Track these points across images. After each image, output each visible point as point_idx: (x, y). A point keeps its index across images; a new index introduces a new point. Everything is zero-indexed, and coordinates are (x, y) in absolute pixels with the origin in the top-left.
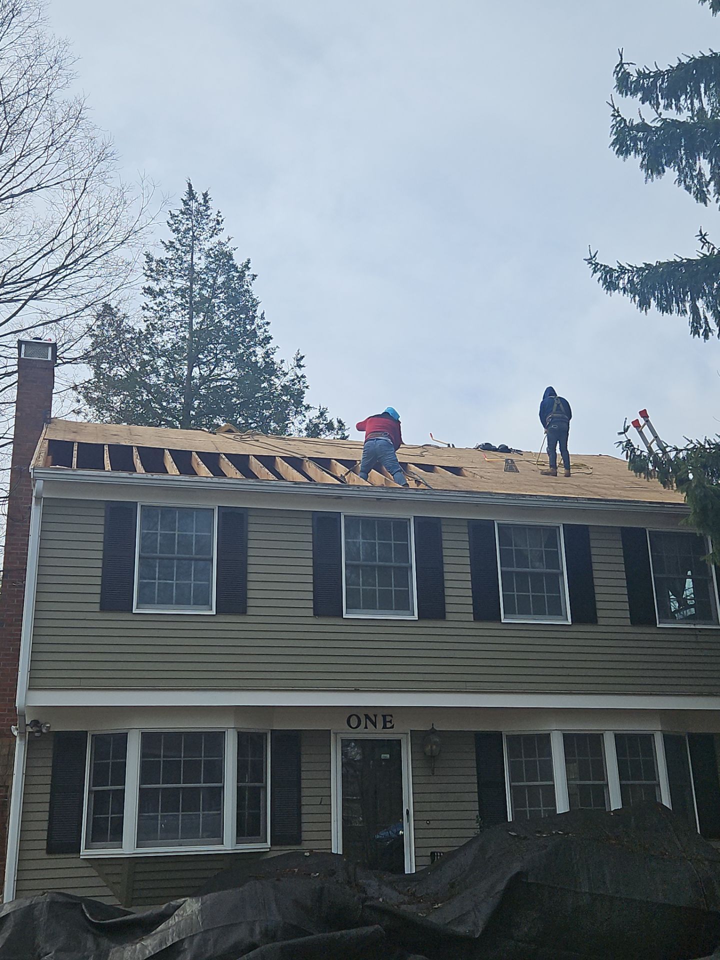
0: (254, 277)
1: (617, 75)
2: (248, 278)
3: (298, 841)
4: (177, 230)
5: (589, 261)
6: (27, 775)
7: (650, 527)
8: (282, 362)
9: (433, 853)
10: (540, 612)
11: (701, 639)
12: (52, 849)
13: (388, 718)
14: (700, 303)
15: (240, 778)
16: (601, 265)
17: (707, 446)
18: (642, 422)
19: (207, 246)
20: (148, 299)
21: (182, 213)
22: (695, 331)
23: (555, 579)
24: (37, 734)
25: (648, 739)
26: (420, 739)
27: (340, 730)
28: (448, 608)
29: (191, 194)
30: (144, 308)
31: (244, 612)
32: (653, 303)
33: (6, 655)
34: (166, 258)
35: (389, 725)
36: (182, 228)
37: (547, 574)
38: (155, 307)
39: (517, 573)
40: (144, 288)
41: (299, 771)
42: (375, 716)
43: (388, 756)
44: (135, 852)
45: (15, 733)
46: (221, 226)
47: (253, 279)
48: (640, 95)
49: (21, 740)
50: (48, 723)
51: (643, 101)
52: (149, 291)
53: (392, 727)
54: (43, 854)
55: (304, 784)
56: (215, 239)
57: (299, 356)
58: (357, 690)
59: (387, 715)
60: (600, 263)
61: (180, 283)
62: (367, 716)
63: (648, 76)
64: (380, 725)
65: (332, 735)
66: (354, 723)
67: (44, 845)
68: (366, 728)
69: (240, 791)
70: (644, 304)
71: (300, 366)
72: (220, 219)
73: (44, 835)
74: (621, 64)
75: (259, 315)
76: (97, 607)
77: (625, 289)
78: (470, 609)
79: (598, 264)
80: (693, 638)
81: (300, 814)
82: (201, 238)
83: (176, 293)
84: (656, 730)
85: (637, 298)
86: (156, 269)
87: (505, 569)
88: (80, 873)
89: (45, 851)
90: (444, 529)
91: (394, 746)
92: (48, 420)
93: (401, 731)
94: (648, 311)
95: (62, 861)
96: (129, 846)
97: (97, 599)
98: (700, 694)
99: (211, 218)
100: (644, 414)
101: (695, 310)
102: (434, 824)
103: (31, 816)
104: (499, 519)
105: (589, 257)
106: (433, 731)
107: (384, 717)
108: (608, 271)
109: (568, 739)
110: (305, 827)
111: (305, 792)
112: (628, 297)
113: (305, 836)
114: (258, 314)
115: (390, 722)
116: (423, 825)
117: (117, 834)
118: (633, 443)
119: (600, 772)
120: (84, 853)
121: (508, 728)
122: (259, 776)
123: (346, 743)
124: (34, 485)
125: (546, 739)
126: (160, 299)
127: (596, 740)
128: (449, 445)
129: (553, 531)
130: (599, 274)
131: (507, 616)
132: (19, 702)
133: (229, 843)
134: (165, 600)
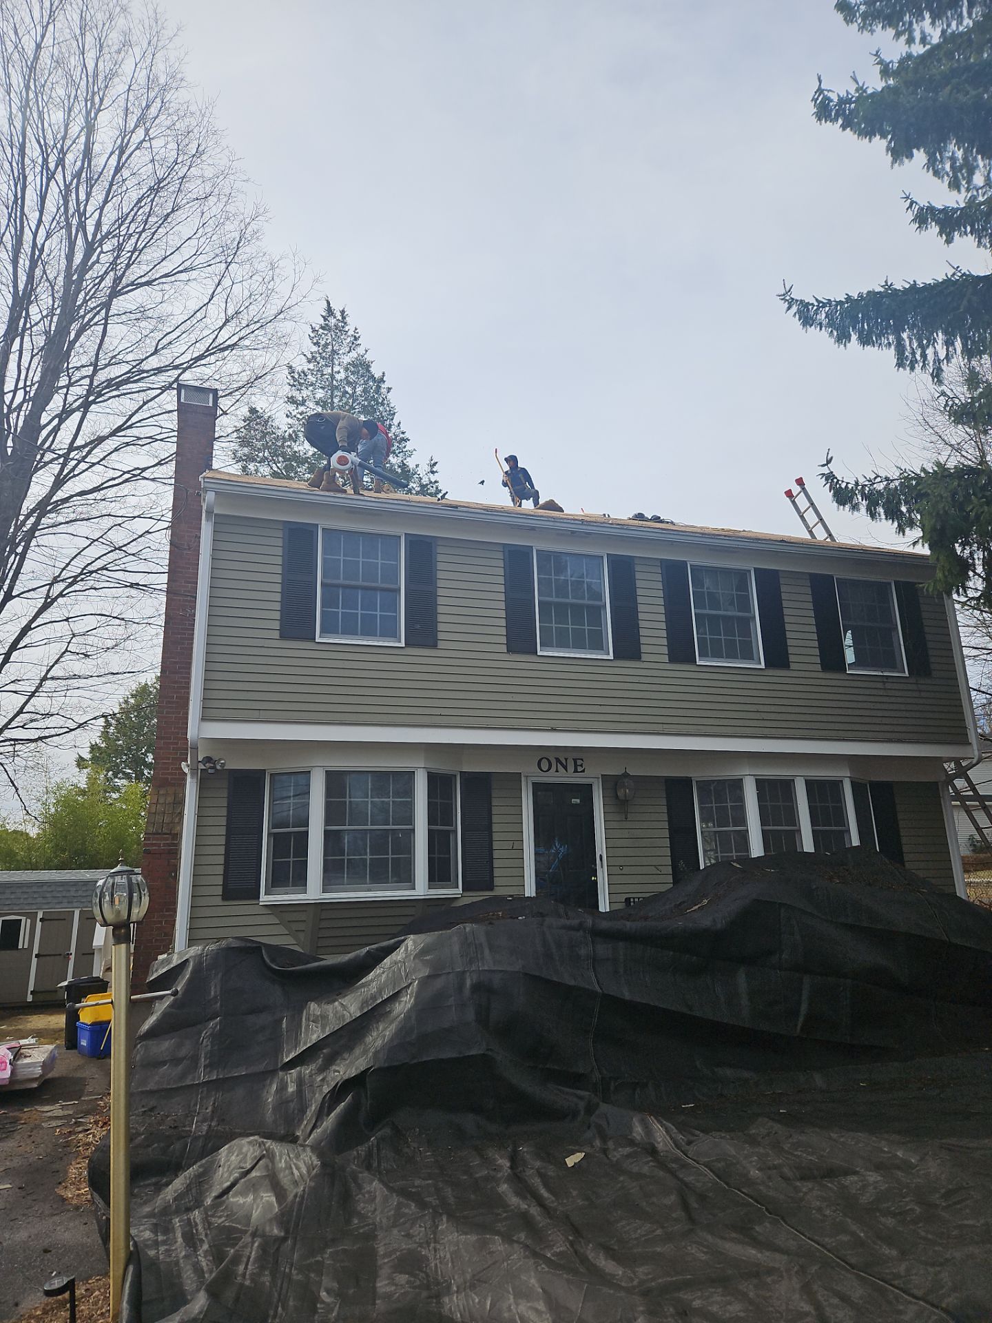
0: (389, 389)
1: (816, 102)
2: (383, 391)
3: (491, 887)
4: (317, 344)
5: (783, 297)
6: (200, 816)
7: (838, 574)
8: (417, 466)
9: (627, 900)
10: (732, 655)
11: (888, 686)
12: (230, 894)
13: (579, 762)
14: (905, 336)
15: (432, 820)
16: (797, 301)
17: (923, 475)
18: (796, 489)
19: (346, 359)
20: (292, 407)
21: (322, 328)
22: (900, 364)
23: (746, 623)
24: (210, 771)
25: (836, 785)
26: (613, 784)
27: (531, 774)
28: (644, 649)
29: (330, 311)
30: (287, 416)
31: (434, 646)
32: (854, 337)
33: (169, 702)
34: (309, 369)
35: (580, 769)
36: (323, 342)
37: (739, 618)
38: (299, 416)
39: (708, 615)
40: (288, 397)
41: (490, 815)
42: (566, 759)
43: (578, 801)
44: (322, 897)
45: (186, 770)
46: (358, 342)
47: (388, 392)
48: (840, 121)
49: (192, 777)
50: (222, 759)
51: (844, 127)
52: (292, 400)
53: (583, 771)
54: (218, 901)
55: (495, 828)
56: (353, 354)
57: (432, 462)
58: (553, 730)
59: (578, 756)
60: (795, 298)
61: (320, 394)
62: (558, 760)
63: (849, 101)
64: (571, 768)
65: (523, 779)
66: (545, 766)
67: (219, 890)
68: (557, 771)
69: (431, 834)
70: (843, 338)
71: (433, 472)
72: (357, 335)
73: (220, 880)
74: (820, 91)
75: (396, 424)
76: (276, 635)
77: (821, 324)
78: (665, 650)
79: (793, 299)
80: (880, 685)
81: (491, 859)
82: (341, 352)
83: (317, 403)
84: (843, 774)
85: (835, 333)
86: (298, 379)
87: (699, 611)
88: (259, 920)
89: (220, 897)
90: (637, 568)
91: (585, 792)
92: (209, 467)
93: (592, 775)
94: (848, 345)
95: (240, 908)
96: (314, 891)
97: (277, 625)
98: (890, 741)
99: (349, 333)
100: (800, 482)
101: (900, 342)
102: (626, 870)
103: (204, 860)
104: (692, 560)
105: (783, 292)
106: (626, 775)
107: (575, 761)
108: (804, 305)
109: (761, 784)
110: (497, 873)
111: (495, 837)
112: (824, 333)
113: (497, 881)
114: (395, 422)
115: (581, 766)
116: (616, 870)
117: (300, 880)
118: (836, 475)
119: (793, 818)
120: (264, 899)
121: (698, 774)
122: (448, 819)
123: (537, 787)
124: (204, 499)
125: (737, 785)
126: (301, 409)
127: (786, 786)
128: (604, 515)
129: (743, 576)
130: (794, 309)
131: (702, 658)
132: (191, 733)
133: (421, 888)
134: (349, 631)
